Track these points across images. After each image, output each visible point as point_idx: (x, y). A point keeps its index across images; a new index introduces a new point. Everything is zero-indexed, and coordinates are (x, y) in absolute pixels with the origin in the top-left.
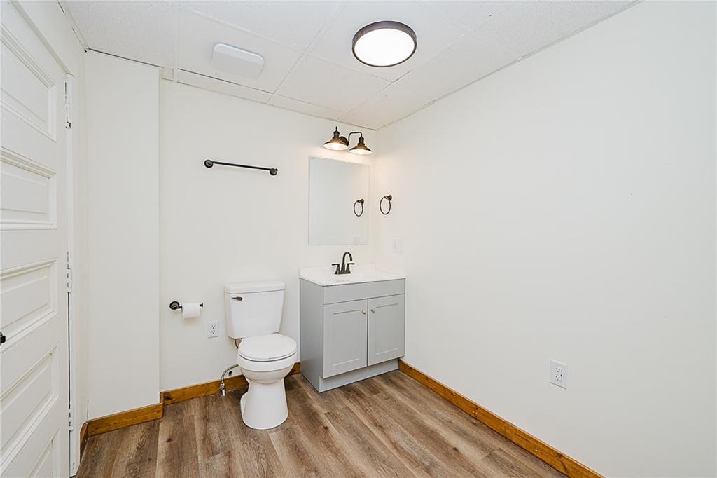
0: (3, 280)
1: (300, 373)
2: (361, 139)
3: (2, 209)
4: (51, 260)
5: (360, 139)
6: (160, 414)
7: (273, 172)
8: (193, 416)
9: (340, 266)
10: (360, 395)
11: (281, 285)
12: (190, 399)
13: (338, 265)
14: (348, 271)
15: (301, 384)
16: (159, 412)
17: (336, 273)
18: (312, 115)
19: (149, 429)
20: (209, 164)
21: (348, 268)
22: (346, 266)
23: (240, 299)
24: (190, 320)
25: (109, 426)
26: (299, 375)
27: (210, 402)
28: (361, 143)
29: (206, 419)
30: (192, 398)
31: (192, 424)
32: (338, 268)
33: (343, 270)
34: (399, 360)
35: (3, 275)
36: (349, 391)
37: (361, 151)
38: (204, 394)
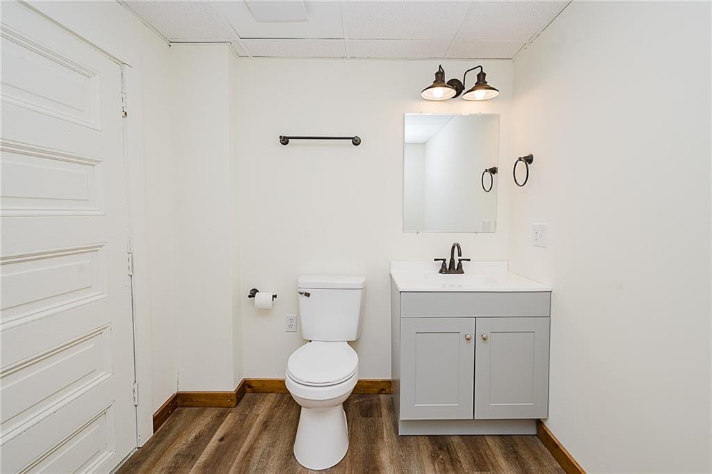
0: (3, 264)
1: (390, 393)
2: (481, 76)
3: (2, 197)
4: (100, 244)
5: (478, 75)
6: (234, 403)
7: (356, 142)
8: (258, 415)
9: (448, 262)
10: (454, 461)
11: (359, 281)
12: (269, 393)
13: (444, 260)
14: (459, 270)
15: (384, 411)
16: (232, 400)
17: (441, 272)
18: (406, 59)
19: (218, 417)
20: (285, 141)
21: (460, 266)
22: (457, 262)
23: (307, 295)
24: (264, 312)
25: (192, 401)
26: (388, 397)
27: (282, 404)
28: (481, 82)
29: (265, 425)
30: (271, 392)
31: (250, 426)
32: (444, 265)
33: (452, 267)
34: (539, 423)
35: (3, 259)
36: (441, 449)
37: (480, 94)
38: (282, 391)
